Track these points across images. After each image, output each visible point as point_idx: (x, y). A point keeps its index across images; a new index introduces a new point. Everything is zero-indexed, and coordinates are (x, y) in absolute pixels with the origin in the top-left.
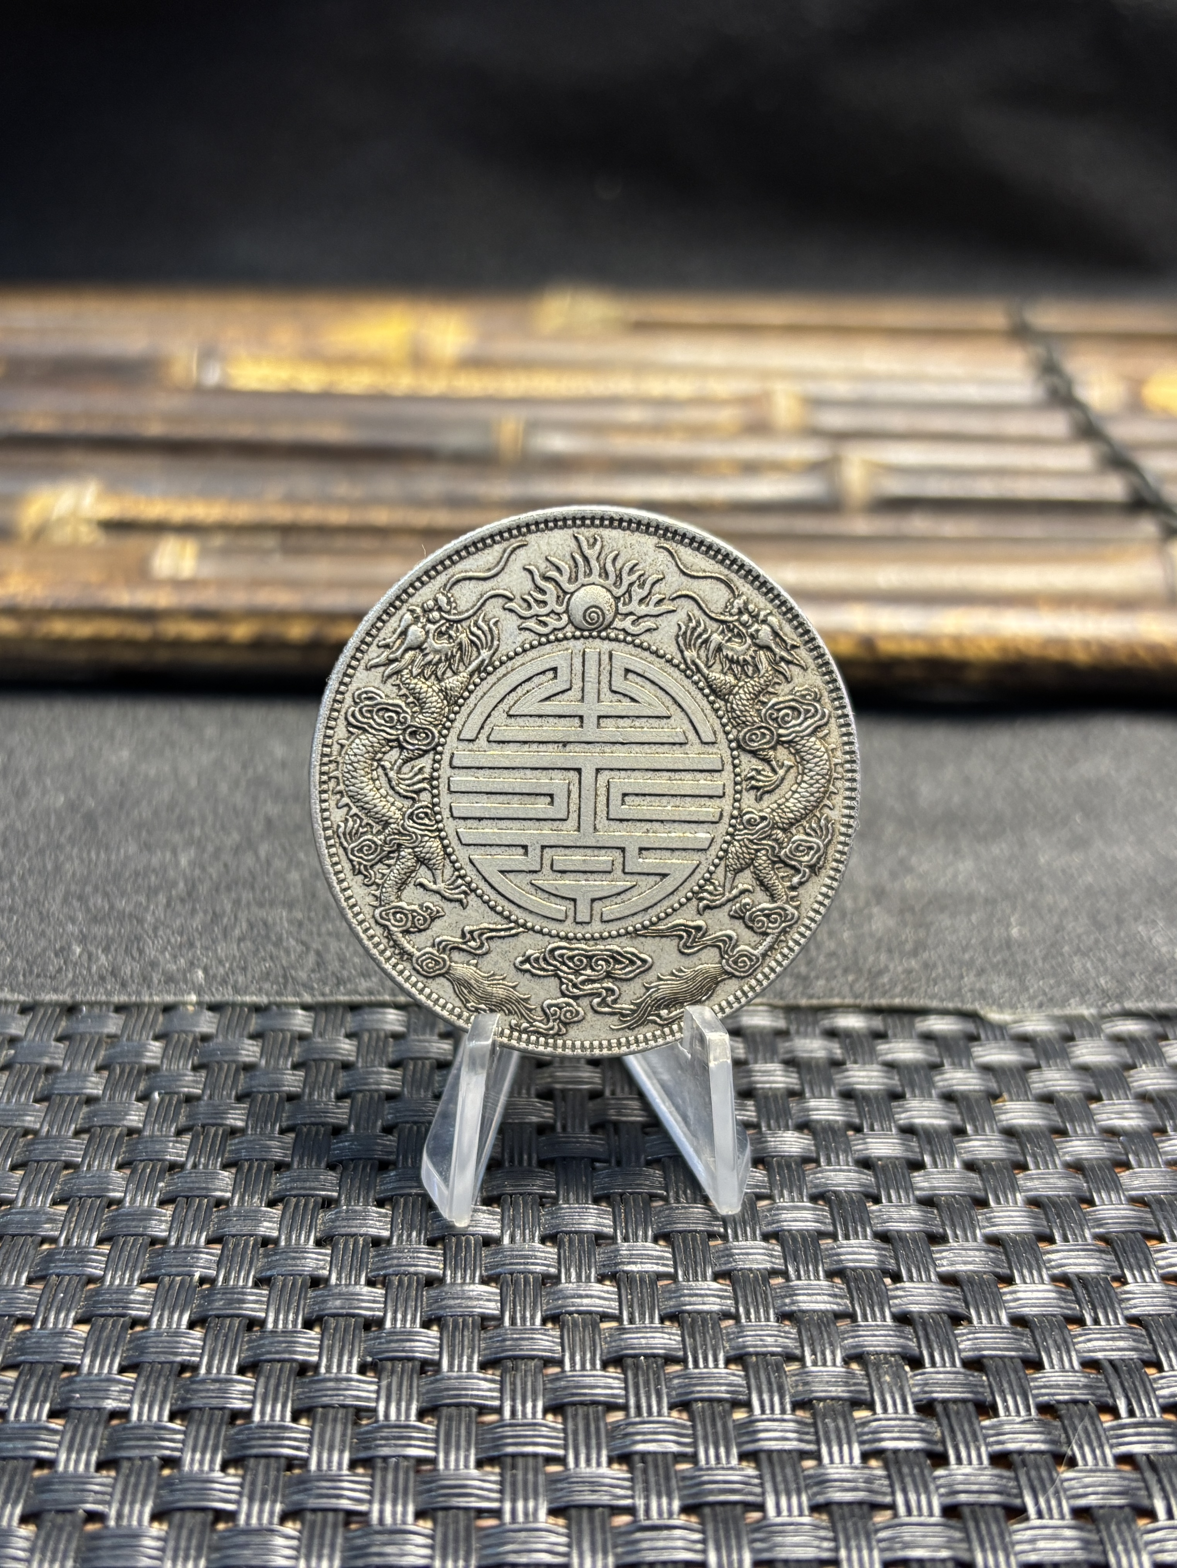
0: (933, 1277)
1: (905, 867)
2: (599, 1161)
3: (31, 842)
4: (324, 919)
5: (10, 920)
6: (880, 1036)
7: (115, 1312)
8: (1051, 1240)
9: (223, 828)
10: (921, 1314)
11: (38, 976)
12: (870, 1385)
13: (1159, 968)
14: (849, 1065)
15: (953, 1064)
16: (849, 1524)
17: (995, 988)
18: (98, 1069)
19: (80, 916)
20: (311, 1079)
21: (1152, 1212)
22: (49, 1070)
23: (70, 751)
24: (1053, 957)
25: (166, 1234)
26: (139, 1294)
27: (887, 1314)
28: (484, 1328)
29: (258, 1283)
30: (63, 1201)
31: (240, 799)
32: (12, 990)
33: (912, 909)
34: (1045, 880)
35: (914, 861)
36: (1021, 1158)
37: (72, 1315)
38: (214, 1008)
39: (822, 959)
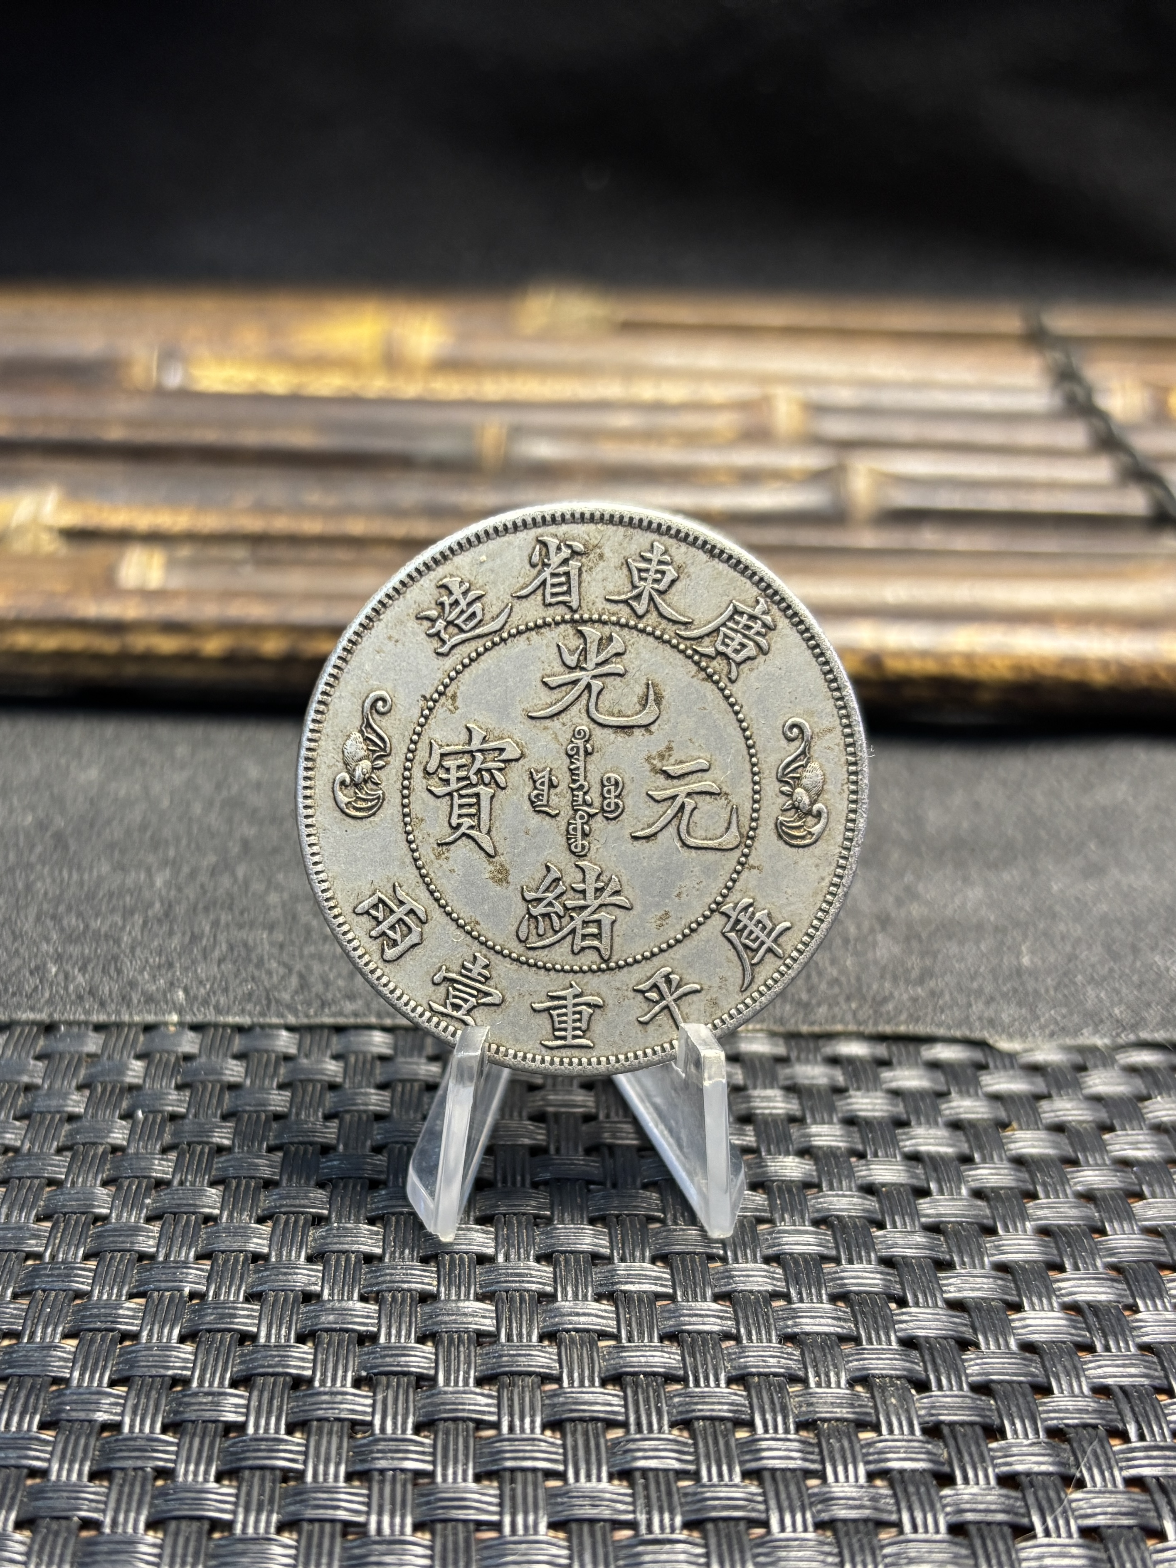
0: (940, 1303)
1: (911, 893)
2: (594, 1183)
4: (306, 940)
6: (885, 1063)
7: (104, 1326)
8: (1061, 1269)
9: (198, 848)
10: (927, 1338)
11: (14, 994)
12: (875, 1407)
14: (852, 1092)
15: (960, 1092)
16: (854, 1540)
17: (1005, 1017)
18: (80, 1088)
19: (55, 936)
20: (298, 1100)
21: (1166, 1242)
22: (28, 1088)
23: (36, 768)
24: (1066, 986)
25: (154, 1250)
26: (129, 1309)
27: (893, 1338)
28: (479, 1344)
29: (249, 1298)
30: (47, 1218)
31: (214, 820)
33: (918, 936)
34: (1058, 908)
35: (921, 888)
36: (1031, 1187)
37: (60, 1329)
38: (196, 1028)
39: (823, 986)
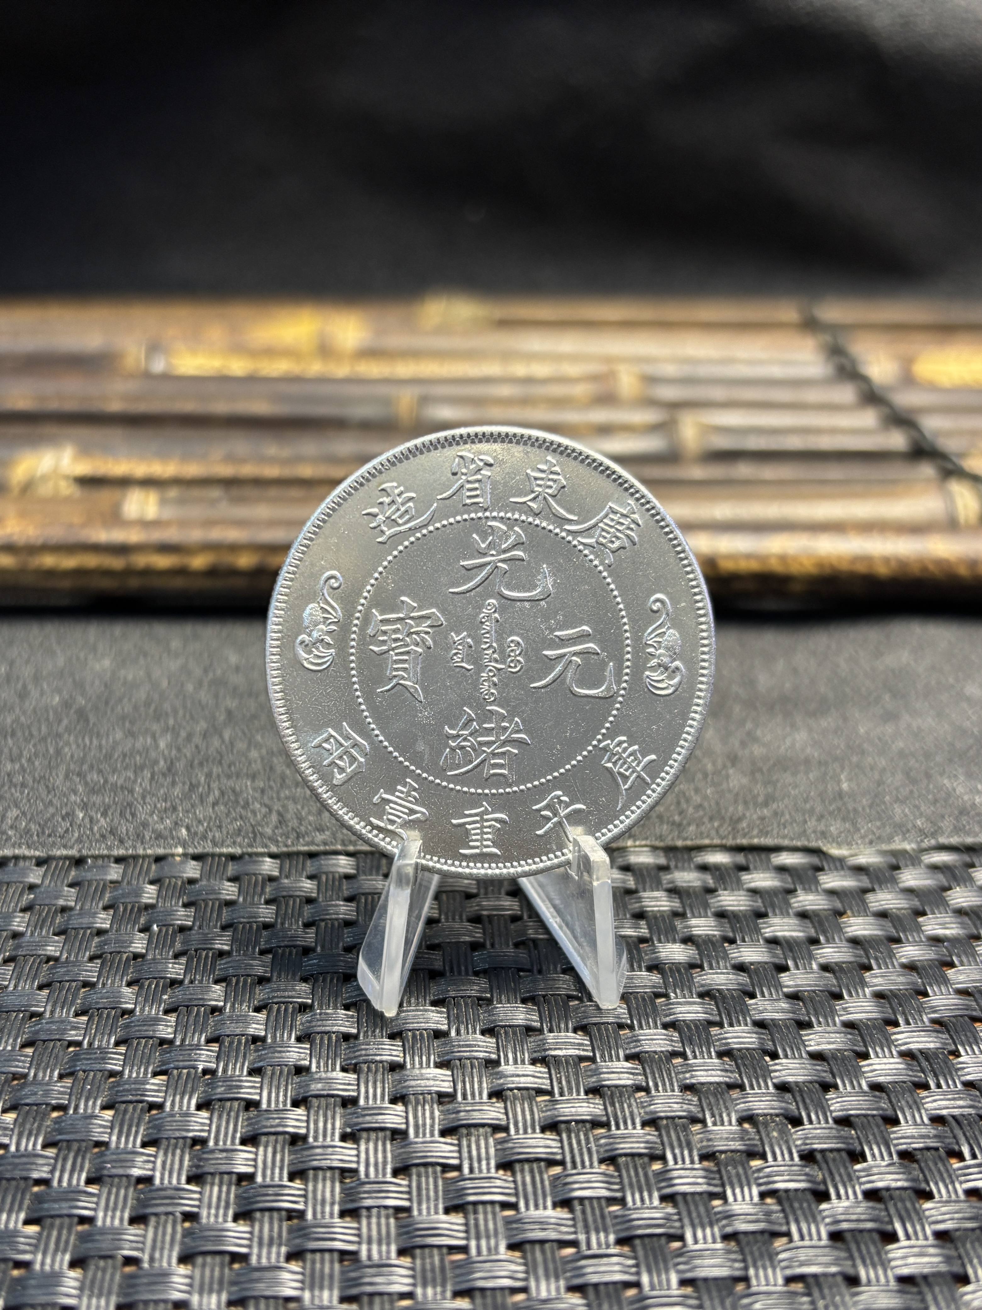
0: (804, 1055)
1: (751, 737)
2: (523, 970)
3: (35, 733)
4: (281, 785)
5: (22, 793)
6: (743, 868)
7: (134, 1098)
8: (896, 1024)
9: (192, 717)
10: (797, 1083)
11: (50, 836)
12: (761, 1139)
13: (963, 812)
14: (720, 892)
15: (804, 889)
16: (755, 1248)
17: (833, 830)
18: (105, 908)
19: (80, 789)
20: (282, 912)
21: (976, 1000)
22: (64, 910)
23: (61, 661)
24: (877, 805)
25: (172, 1036)
26: (153, 1084)
27: (770, 1084)
28: (441, 1103)
29: (251, 1072)
30: (84, 1013)
31: (204, 696)
32: (29, 847)
33: (760, 770)
34: (865, 746)
35: (759, 733)
36: (866, 961)
37: (99, 1102)
38: (196, 857)
39: (691, 810)
